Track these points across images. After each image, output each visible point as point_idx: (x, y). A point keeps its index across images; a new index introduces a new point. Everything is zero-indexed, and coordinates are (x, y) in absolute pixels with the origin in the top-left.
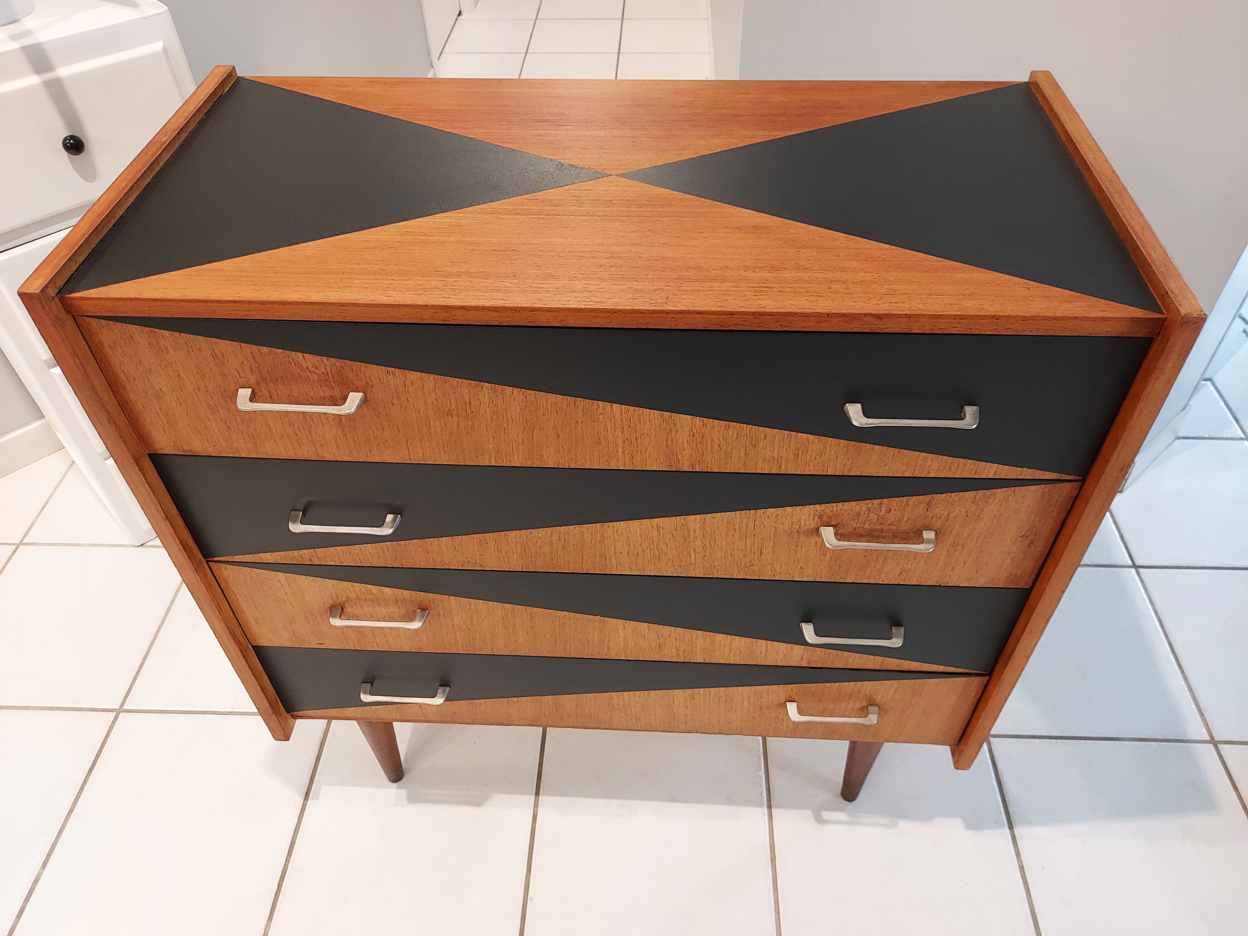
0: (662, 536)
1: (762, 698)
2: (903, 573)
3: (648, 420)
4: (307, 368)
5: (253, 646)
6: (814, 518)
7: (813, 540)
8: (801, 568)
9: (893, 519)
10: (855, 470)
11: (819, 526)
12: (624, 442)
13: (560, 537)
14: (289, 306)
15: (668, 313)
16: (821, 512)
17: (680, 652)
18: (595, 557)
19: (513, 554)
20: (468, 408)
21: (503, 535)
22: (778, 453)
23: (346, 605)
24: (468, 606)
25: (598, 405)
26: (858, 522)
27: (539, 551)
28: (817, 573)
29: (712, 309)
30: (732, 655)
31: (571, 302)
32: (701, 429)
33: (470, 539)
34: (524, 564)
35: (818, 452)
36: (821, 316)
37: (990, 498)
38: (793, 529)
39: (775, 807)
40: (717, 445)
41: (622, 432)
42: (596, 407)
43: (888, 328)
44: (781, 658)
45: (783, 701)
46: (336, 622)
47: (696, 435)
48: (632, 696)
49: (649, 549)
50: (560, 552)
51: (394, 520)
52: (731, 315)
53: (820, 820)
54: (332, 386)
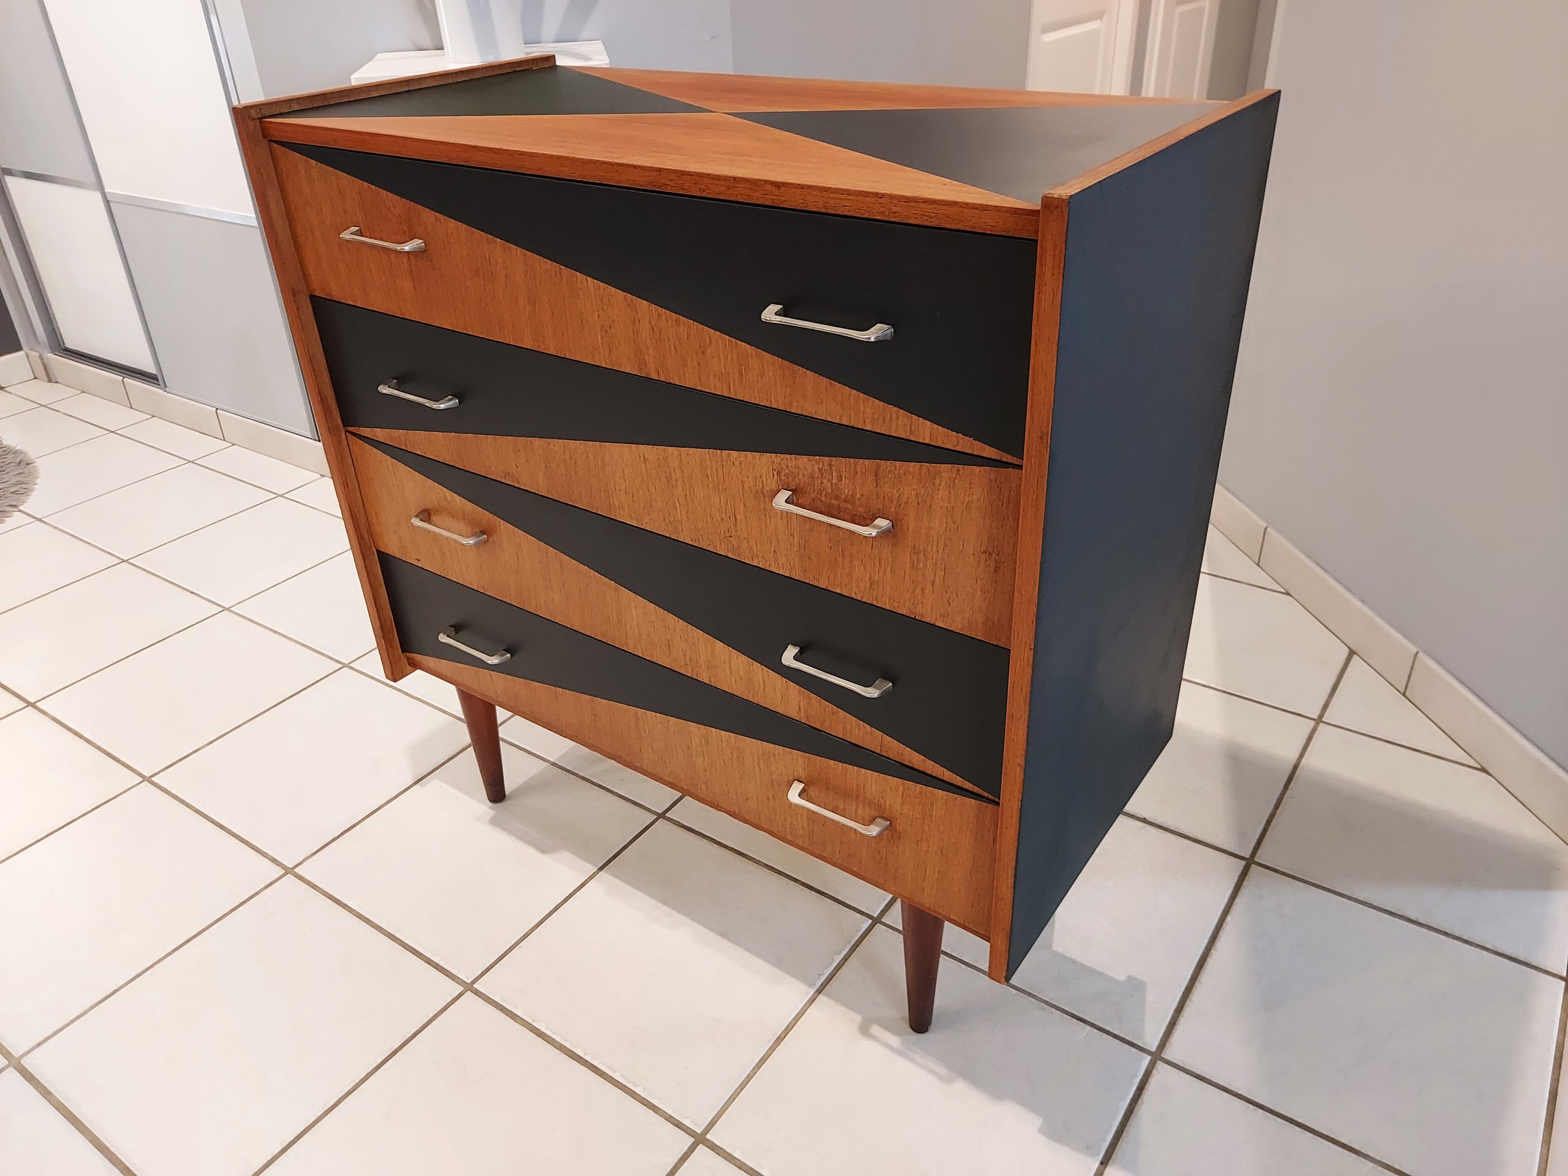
0: (649, 472)
5: (378, 551)
6: (773, 474)
11: (780, 487)
16: (778, 465)
19: (539, 470)
21: (529, 441)
22: (725, 366)
23: (433, 511)
27: (558, 472)
33: (507, 442)
34: (548, 487)
35: (758, 372)
37: (935, 478)
39: (824, 995)
40: (673, 347)
43: (786, 201)
45: (789, 778)
46: (416, 522)
47: (655, 328)
48: (654, 719)
49: (641, 490)
50: (573, 476)
52: (659, 172)
53: (864, 1030)
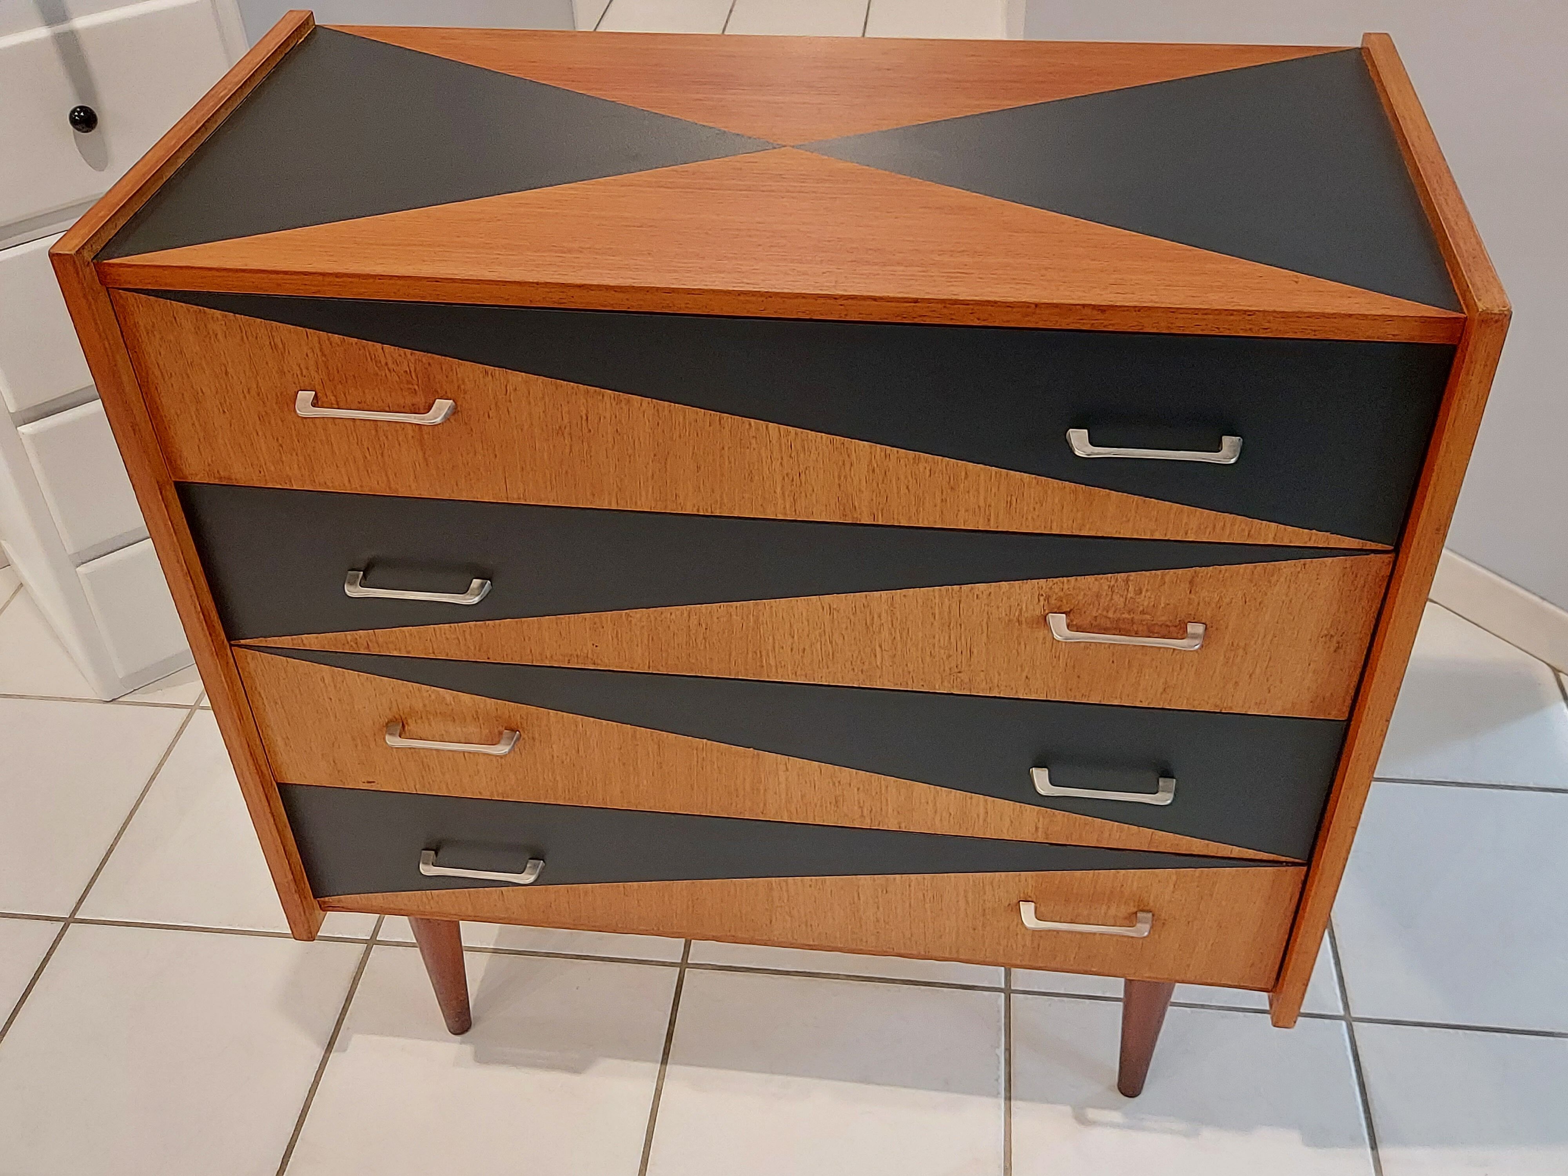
0: (836, 622)
1: (985, 894)
2: (1168, 690)
3: (814, 448)
4: (386, 364)
5: (278, 784)
6: (1039, 600)
7: (1041, 633)
8: (1027, 677)
9: (1146, 604)
10: (1088, 527)
11: (1047, 612)
12: (784, 479)
13: (700, 620)
14: (371, 280)
15: (836, 299)
16: (1048, 590)
17: (866, 812)
18: (747, 653)
19: (637, 645)
20: (584, 424)
21: (624, 614)
22: (985, 499)
23: (409, 721)
24: (573, 728)
25: (750, 424)
26: (1098, 609)
27: (672, 642)
28: (1048, 686)
29: (891, 295)
30: (938, 818)
31: (717, 283)
32: (882, 462)
33: (580, 620)
34: (651, 662)
35: (1037, 499)
36: (1028, 307)
37: (1272, 576)
38: (1012, 617)
39: (1016, 1099)
40: (905, 487)
41: (781, 463)
42: (747, 426)
43: (1113, 325)
44: (1007, 826)
45: (1015, 901)
46: (394, 741)
47: (877, 470)
48: (800, 883)
49: (819, 643)
50: (699, 644)
51: (482, 586)
52: (915, 303)
53: (1082, 1120)
54: (415, 389)
